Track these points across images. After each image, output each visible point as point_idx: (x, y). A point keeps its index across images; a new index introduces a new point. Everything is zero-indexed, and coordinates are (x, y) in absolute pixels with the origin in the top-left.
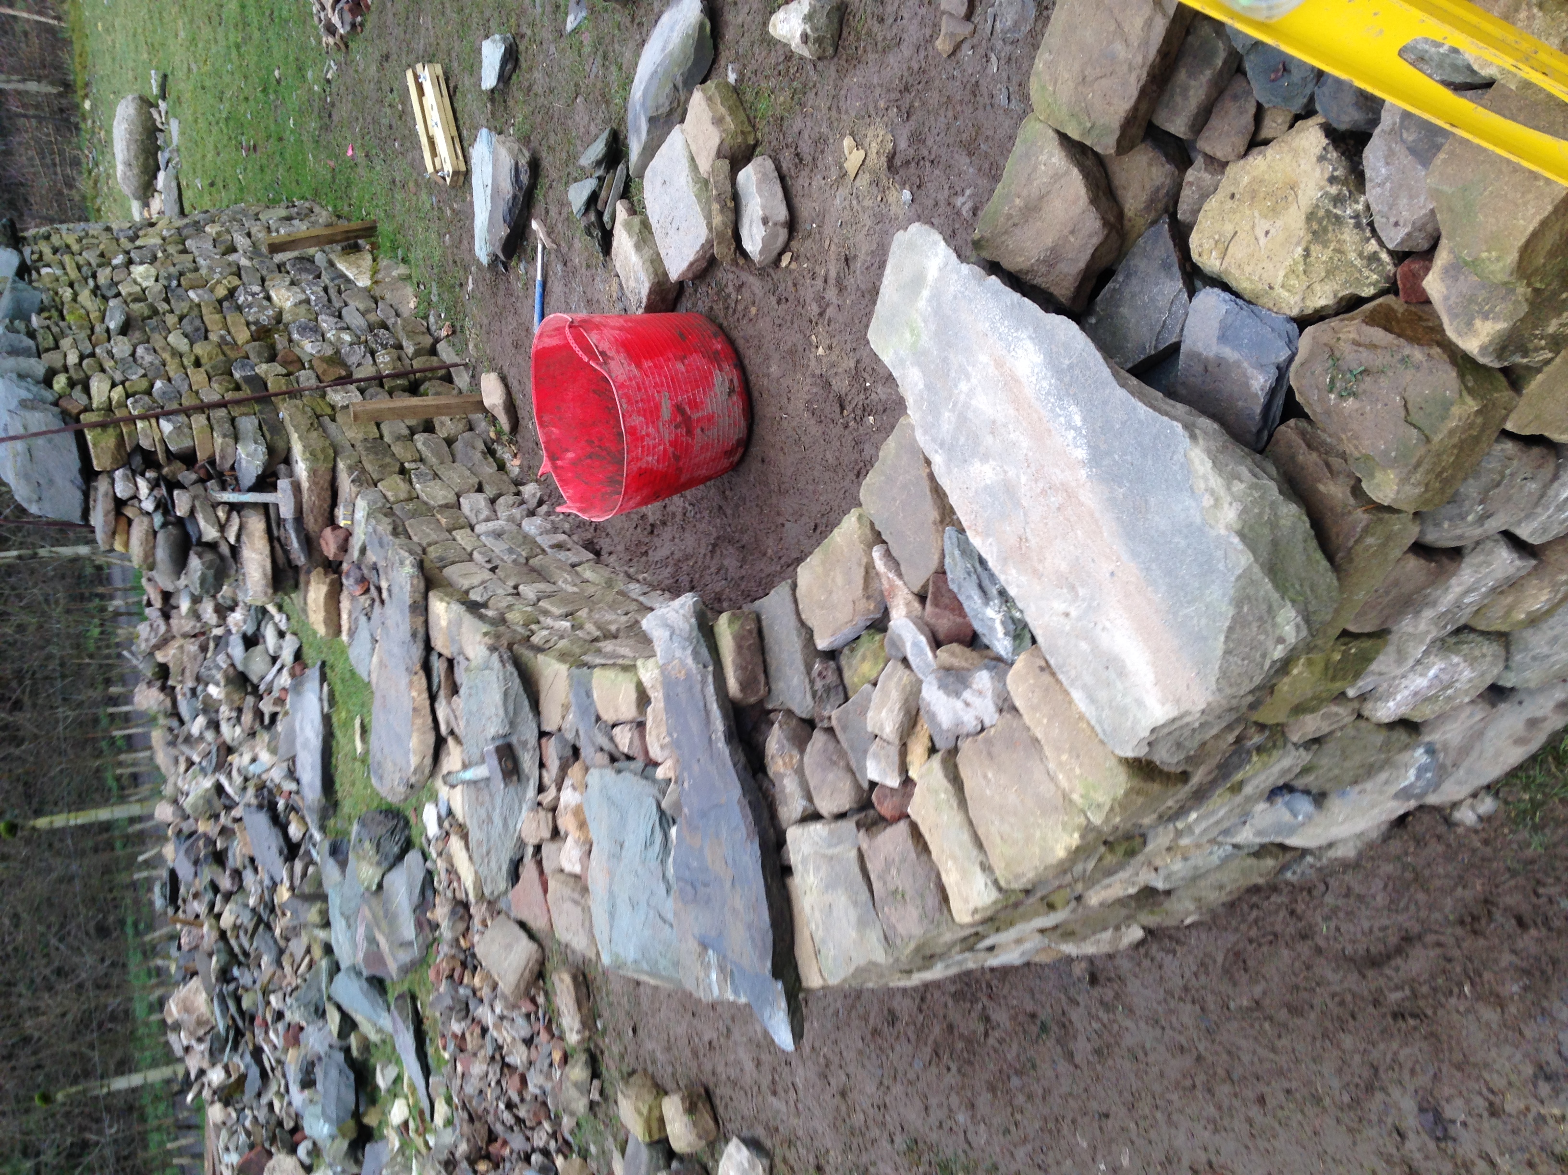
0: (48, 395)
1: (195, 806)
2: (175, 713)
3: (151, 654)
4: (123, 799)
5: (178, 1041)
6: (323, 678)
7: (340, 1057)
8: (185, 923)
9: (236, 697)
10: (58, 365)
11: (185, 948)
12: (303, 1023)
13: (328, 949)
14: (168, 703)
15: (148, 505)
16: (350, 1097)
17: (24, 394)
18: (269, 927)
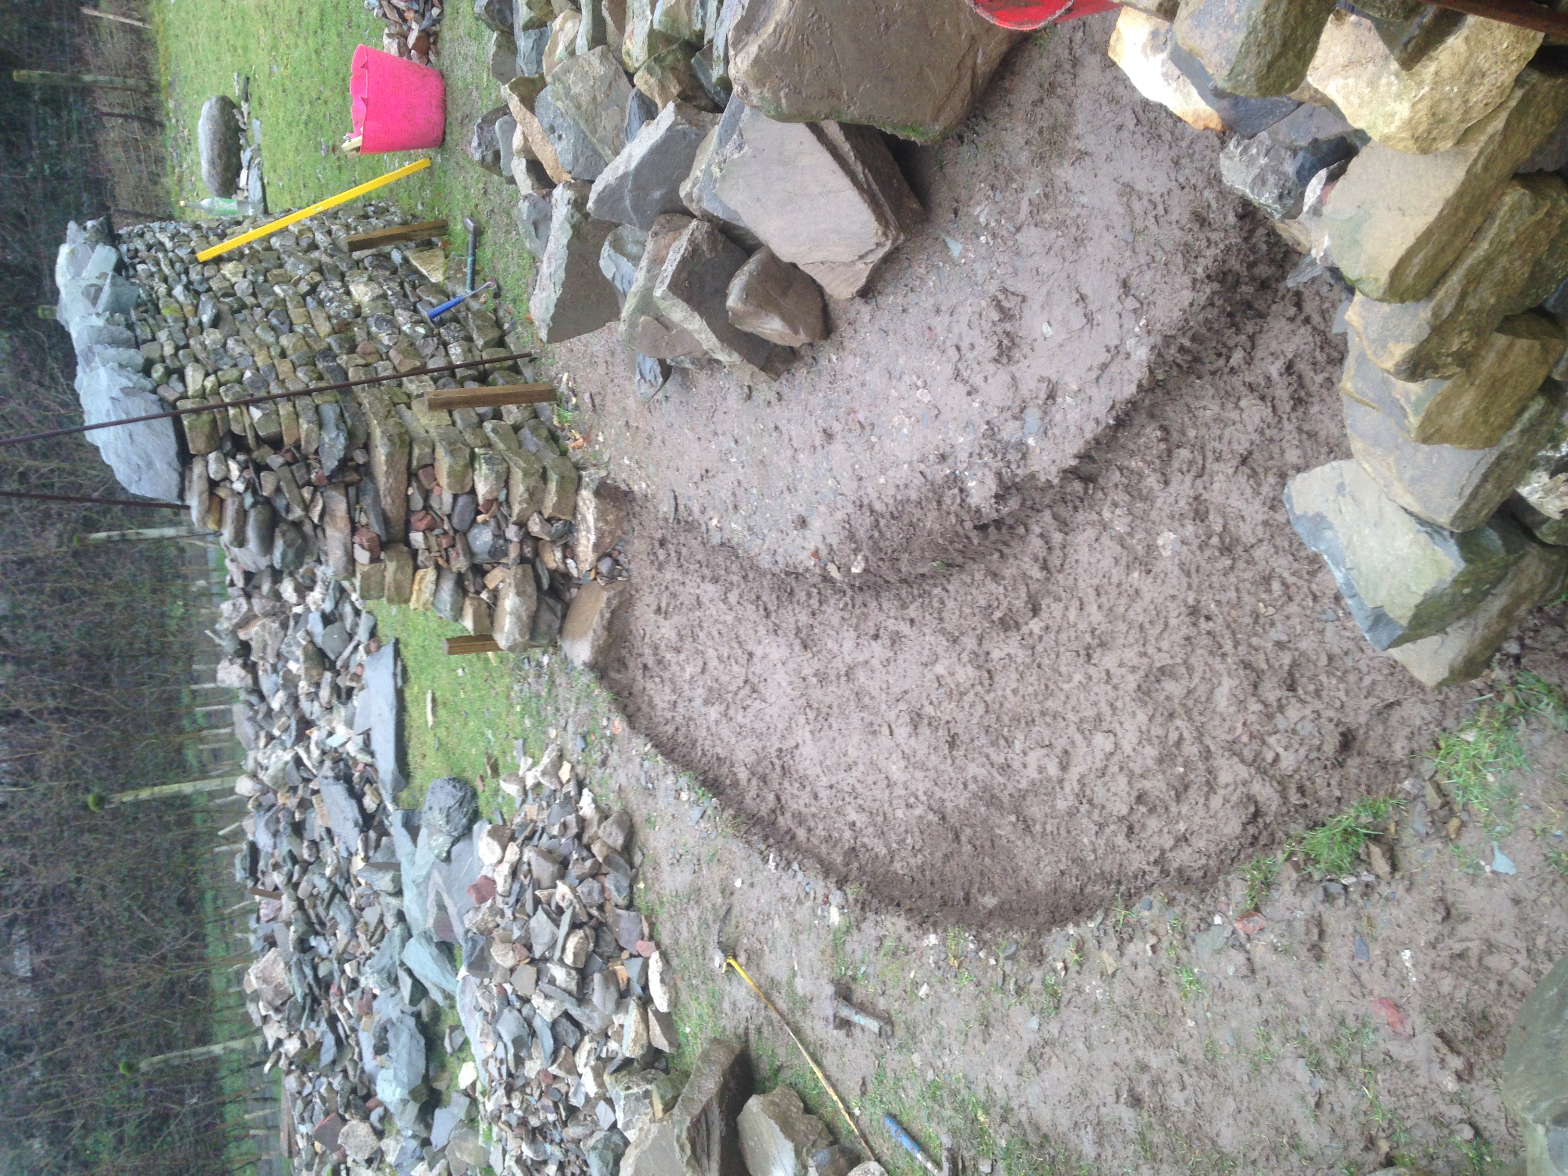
0: (147, 384)
1: (274, 777)
2: (256, 690)
3: (233, 632)
4: (204, 774)
5: (257, 1010)
6: (397, 654)
7: (411, 1022)
8: (264, 894)
9: (314, 673)
10: (156, 355)
11: (263, 919)
12: (376, 991)
13: (401, 916)
14: (249, 680)
15: (239, 486)
16: (421, 1064)
17: (126, 382)
18: (345, 898)
